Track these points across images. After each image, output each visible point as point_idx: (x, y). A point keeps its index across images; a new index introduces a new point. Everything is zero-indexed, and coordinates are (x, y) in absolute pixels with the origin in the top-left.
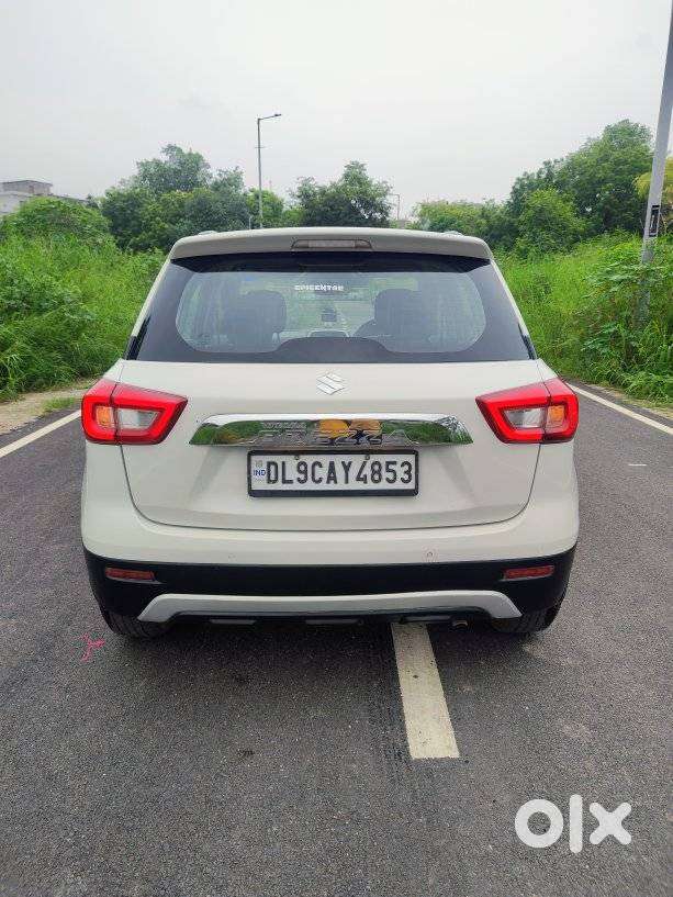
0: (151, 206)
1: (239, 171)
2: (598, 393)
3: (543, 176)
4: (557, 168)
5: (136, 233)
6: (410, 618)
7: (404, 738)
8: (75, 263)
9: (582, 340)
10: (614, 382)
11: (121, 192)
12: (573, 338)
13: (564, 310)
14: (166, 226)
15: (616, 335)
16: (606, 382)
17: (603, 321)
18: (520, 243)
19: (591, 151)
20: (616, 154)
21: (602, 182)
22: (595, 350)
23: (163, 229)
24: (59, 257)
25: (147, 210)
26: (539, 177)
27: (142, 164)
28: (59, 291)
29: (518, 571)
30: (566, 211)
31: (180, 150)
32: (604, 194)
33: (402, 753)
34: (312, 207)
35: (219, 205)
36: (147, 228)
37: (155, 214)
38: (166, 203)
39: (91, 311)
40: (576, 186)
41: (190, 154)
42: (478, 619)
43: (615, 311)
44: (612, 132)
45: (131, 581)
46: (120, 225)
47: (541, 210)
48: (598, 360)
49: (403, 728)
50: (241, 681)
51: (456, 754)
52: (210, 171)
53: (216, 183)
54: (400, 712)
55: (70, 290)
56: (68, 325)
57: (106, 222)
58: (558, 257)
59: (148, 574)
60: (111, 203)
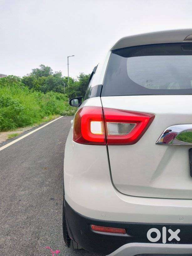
0: (36, 80)
1: (61, 71)
11: (27, 77)
14: (40, 86)
23: (39, 87)
25: (34, 82)
27: (33, 70)
28: (13, 100)
31: (44, 66)
34: (84, 80)
35: (55, 80)
37: (37, 83)
38: (40, 80)
41: (47, 67)
52: (52, 71)
53: (54, 75)
56: (15, 110)
59: (122, 230)
60: (24, 80)
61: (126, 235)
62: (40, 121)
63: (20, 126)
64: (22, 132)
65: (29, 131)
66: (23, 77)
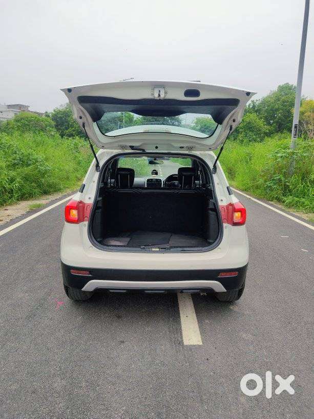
2: (271, 205)
3: (251, 106)
4: (257, 103)
5: (67, 129)
6: (184, 291)
7: (182, 338)
8: (42, 143)
9: (265, 181)
10: (279, 200)
11: (61, 110)
12: (261, 181)
13: (257, 168)
15: (280, 180)
16: (275, 200)
17: (274, 174)
18: (240, 137)
19: (272, 96)
20: (283, 98)
21: (277, 110)
22: (270, 186)
24: (35, 141)
26: (249, 107)
28: (36, 156)
29: (225, 274)
30: (261, 123)
32: (279, 115)
33: (181, 343)
36: (72, 126)
39: (49, 166)
40: (266, 111)
42: (210, 292)
43: (280, 169)
44: (281, 89)
45: (80, 275)
46: (59, 125)
47: (249, 123)
48: (272, 190)
49: (181, 334)
50: (119, 317)
51: (201, 344)
54: (181, 329)
55: (40, 156)
56: (39, 171)
57: (53, 123)
58: (256, 144)
59: (88, 272)
60: (56, 115)
61: (90, 275)
62: (74, 184)
63: (46, 193)
64: (47, 201)
65: (57, 200)
66: (54, 111)
